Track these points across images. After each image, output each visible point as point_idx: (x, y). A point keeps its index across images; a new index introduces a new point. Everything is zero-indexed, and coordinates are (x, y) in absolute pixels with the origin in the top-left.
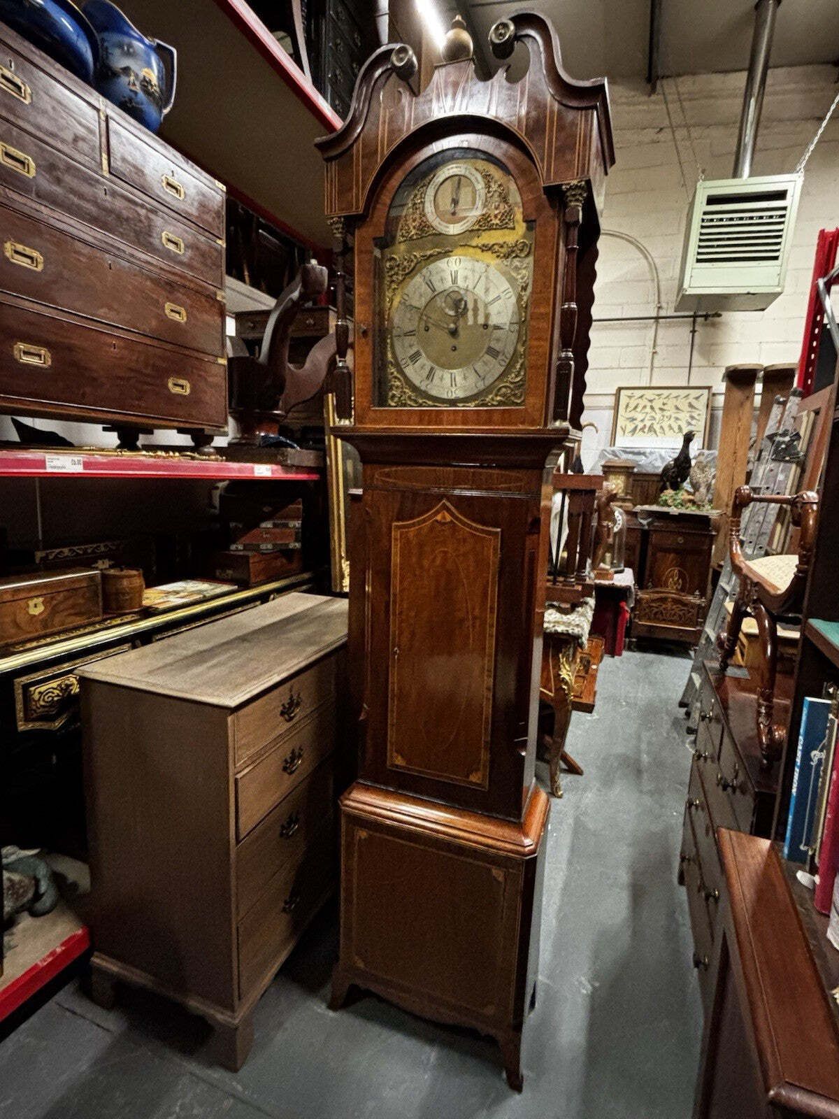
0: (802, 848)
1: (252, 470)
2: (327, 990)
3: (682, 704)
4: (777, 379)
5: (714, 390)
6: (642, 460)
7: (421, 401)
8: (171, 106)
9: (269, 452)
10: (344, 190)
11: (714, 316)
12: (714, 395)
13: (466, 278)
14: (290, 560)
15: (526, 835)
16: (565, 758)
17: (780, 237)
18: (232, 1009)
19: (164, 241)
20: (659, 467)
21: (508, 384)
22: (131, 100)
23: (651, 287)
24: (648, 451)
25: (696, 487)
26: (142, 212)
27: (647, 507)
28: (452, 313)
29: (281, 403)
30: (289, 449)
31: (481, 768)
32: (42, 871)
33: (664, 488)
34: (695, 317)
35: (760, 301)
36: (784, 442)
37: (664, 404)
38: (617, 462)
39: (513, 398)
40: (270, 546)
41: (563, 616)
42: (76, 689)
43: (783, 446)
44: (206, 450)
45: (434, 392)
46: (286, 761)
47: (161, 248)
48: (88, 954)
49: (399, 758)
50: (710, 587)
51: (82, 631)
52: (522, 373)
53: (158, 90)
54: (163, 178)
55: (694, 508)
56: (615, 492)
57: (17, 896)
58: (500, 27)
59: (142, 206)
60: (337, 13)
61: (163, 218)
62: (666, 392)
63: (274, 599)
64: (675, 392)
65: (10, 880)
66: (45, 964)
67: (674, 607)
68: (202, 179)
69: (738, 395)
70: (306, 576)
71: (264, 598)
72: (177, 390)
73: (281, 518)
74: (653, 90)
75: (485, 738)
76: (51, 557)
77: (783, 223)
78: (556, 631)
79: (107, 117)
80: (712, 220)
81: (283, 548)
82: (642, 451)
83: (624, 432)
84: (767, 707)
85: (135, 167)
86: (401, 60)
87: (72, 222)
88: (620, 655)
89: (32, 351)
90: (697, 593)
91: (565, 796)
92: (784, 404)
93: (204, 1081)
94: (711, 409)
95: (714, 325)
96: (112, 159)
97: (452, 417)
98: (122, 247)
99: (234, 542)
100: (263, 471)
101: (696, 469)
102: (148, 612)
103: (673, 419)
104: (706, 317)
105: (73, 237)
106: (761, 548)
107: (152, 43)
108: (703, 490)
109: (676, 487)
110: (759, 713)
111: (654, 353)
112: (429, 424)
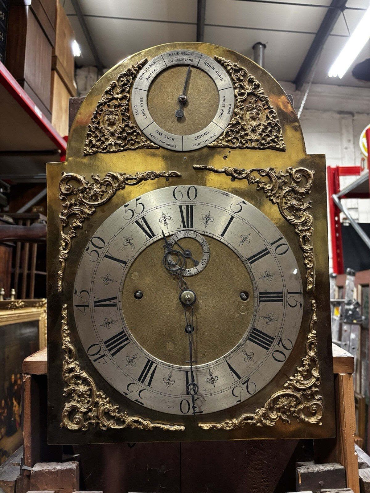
13: (207, 219)
21: (291, 392)
43: (350, 312)
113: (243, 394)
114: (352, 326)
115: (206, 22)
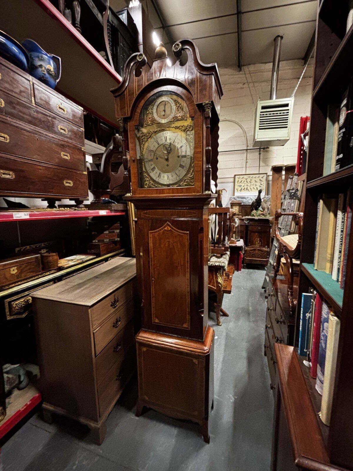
0: (305, 350)
1: (98, 213)
2: (135, 408)
3: (263, 288)
4: (290, 169)
5: (268, 174)
6: (244, 200)
7: (156, 185)
8: (60, 79)
9: (105, 205)
10: (122, 108)
11: (266, 148)
12: (268, 176)
13: (170, 139)
14: (116, 245)
15: (205, 346)
16: (222, 311)
17: (287, 120)
18: (96, 421)
19: (59, 129)
20: (250, 202)
21: (188, 178)
22: (43, 77)
23: (244, 139)
24: (246, 197)
25: (264, 209)
26: (50, 119)
27: (247, 217)
28: (166, 152)
29: (110, 187)
30: (112, 204)
31: (187, 322)
32: (22, 372)
33: (252, 210)
34: (260, 149)
35: (282, 142)
36: (293, 192)
37: (251, 180)
38: (235, 201)
39: (190, 183)
40: (108, 240)
41: (218, 259)
42: (30, 302)
43: (293, 194)
44: (81, 206)
45: (161, 182)
46: (114, 323)
47: (58, 131)
48: (41, 403)
49: (157, 319)
50: (271, 244)
51: (33, 278)
52: (193, 174)
53: (54, 73)
54: (57, 105)
55: (263, 217)
56: (235, 212)
57: (11, 384)
58: (176, 45)
59: (50, 116)
60: (123, 44)
61: (58, 120)
62: (251, 176)
63: (110, 260)
64: (254, 176)
65: (8, 377)
66: (23, 409)
67: (259, 252)
68: (73, 105)
69: (276, 175)
70: (122, 250)
71: (106, 260)
72: (67, 185)
73: (112, 229)
74: (240, 70)
75: (188, 310)
76: (22, 250)
77: (288, 115)
78: (215, 265)
79: (33, 83)
80: (264, 115)
81: (113, 240)
82: (244, 197)
83: (238, 190)
84: (291, 292)
85: (46, 102)
86: (140, 58)
87: (21, 123)
88: (240, 270)
89: (6, 173)
90: (266, 247)
91: (222, 325)
92: (292, 178)
93: (88, 450)
94: (267, 181)
95: (267, 151)
96: (36, 99)
97: (168, 191)
98: (42, 132)
99: (94, 240)
100: (103, 213)
101: (263, 203)
102: (60, 269)
103: (254, 185)
104: (264, 149)
105: (22, 129)
106: (287, 231)
107: (51, 56)
108: (266, 210)
109: (257, 209)
110: (288, 294)
111: (247, 162)
112: (159, 194)
113: (178, 179)
114: (293, 200)
115: (242, 30)
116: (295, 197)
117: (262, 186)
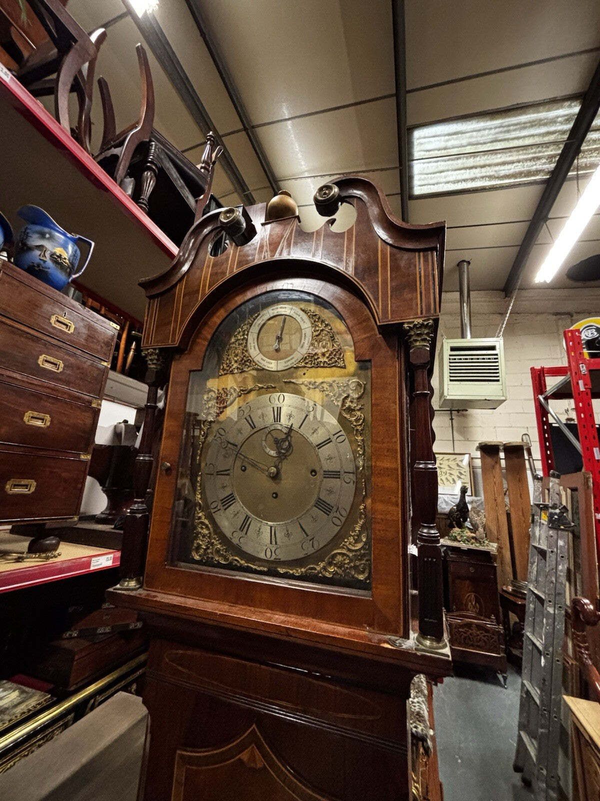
4: (513, 451)
5: (472, 456)
7: (231, 558)
8: (80, 274)
10: (163, 324)
11: (463, 410)
13: (290, 416)
17: (498, 369)
19: (41, 362)
21: (344, 551)
22: (39, 267)
25: (474, 529)
28: (273, 453)
33: (452, 527)
34: (451, 411)
35: (492, 404)
36: (556, 514)
37: (440, 464)
39: (352, 572)
40: (108, 629)
43: (556, 517)
52: (364, 539)
53: (67, 261)
55: (477, 545)
58: (324, 189)
61: (44, 345)
62: (440, 456)
64: (447, 457)
67: (478, 632)
68: (95, 320)
69: (489, 460)
72: (17, 490)
77: (497, 362)
80: (455, 359)
86: (229, 218)
90: (493, 617)
94: (472, 468)
95: (464, 416)
100: (103, 562)
101: (472, 512)
103: (448, 474)
104: (458, 411)
106: (560, 607)
107: (74, 237)
108: (481, 530)
109: (461, 526)
113: (309, 548)
114: (560, 532)
116: (563, 525)
117: (462, 477)
